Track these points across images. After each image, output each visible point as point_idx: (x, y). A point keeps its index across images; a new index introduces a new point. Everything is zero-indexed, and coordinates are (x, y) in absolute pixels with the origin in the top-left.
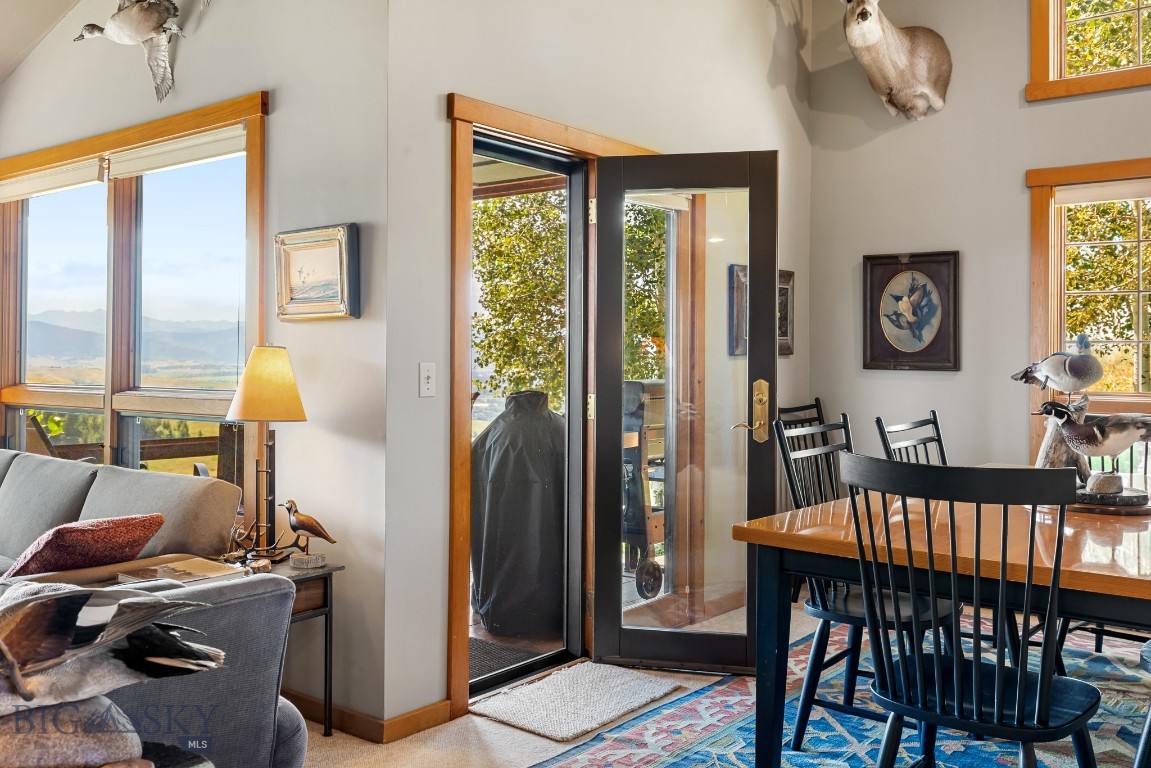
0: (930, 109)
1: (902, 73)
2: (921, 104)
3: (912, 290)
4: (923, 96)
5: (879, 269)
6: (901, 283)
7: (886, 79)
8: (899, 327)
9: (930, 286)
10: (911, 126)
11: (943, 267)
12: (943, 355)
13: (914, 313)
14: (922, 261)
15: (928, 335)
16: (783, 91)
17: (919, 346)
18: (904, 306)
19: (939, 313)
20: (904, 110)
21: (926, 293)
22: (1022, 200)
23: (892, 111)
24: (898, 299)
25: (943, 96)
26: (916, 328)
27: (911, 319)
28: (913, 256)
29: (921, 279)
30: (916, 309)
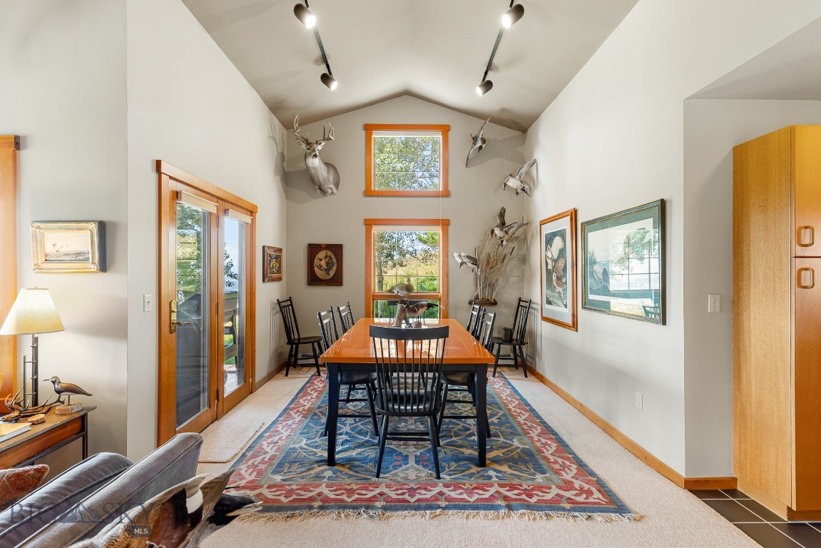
0: (332, 193)
1: (325, 179)
2: (330, 191)
3: (326, 257)
4: (331, 188)
5: (313, 249)
6: (322, 254)
7: (319, 180)
8: (322, 270)
9: (333, 256)
10: (325, 198)
11: (337, 250)
12: (337, 280)
13: (327, 266)
14: (328, 247)
15: (332, 273)
16: (278, 177)
17: (328, 277)
18: (323, 263)
19: (335, 266)
20: (323, 192)
21: (331, 259)
22: (363, 228)
23: (319, 192)
24: (321, 260)
25: (337, 188)
26: (327, 271)
27: (326, 267)
28: (326, 245)
29: (329, 253)
30: (327, 264)
